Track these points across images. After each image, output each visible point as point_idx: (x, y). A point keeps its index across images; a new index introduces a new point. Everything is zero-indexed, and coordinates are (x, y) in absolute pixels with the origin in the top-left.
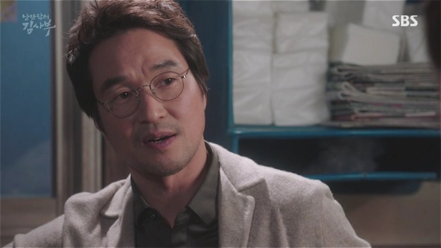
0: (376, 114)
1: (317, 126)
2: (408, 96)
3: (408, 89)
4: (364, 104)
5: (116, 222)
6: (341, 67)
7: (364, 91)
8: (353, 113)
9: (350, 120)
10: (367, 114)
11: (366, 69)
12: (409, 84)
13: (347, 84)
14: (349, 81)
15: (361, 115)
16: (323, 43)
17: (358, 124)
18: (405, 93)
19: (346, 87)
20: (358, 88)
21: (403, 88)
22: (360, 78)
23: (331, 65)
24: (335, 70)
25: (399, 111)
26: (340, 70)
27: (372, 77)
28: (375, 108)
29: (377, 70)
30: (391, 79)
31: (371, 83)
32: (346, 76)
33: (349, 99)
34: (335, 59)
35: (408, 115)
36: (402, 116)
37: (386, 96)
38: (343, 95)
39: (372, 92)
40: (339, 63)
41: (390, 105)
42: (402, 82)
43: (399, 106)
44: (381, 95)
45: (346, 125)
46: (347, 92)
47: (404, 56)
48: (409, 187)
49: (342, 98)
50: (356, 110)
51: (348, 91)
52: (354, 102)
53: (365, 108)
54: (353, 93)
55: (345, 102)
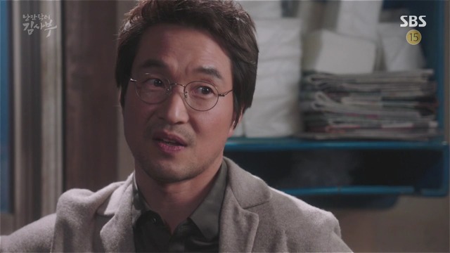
0: (351, 126)
1: (290, 137)
2: (385, 106)
3: (384, 99)
4: (339, 114)
5: (110, 221)
6: (314, 76)
7: (338, 101)
8: (327, 124)
9: (324, 132)
10: (341, 126)
11: (340, 78)
12: (385, 94)
13: (320, 93)
14: (323, 90)
15: (335, 126)
16: (296, 51)
17: (332, 136)
18: (381, 104)
19: (320, 97)
20: (332, 99)
21: (380, 98)
22: (335, 88)
23: (305, 73)
24: (308, 79)
25: (375, 122)
26: (313, 79)
27: (346, 86)
28: (350, 119)
29: (352, 80)
30: (367, 88)
31: (346, 93)
32: (321, 85)
33: (323, 109)
34: (309, 68)
35: (384, 126)
36: (378, 127)
37: (361, 106)
38: (318, 106)
39: (347, 102)
40: (313, 72)
41: (365, 116)
42: (378, 91)
43: (375, 117)
44: (355, 105)
45: (319, 136)
46: (321, 102)
47: (380, 65)
48: (385, 202)
49: (315, 108)
50: (330, 121)
51: (323, 101)
52: (328, 112)
53: (339, 119)
54: (328, 103)
55: (320, 113)
